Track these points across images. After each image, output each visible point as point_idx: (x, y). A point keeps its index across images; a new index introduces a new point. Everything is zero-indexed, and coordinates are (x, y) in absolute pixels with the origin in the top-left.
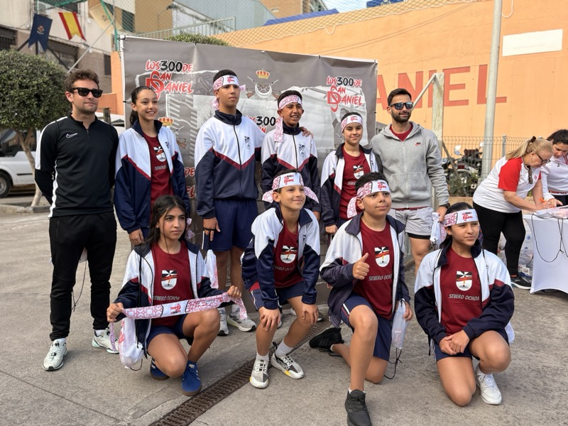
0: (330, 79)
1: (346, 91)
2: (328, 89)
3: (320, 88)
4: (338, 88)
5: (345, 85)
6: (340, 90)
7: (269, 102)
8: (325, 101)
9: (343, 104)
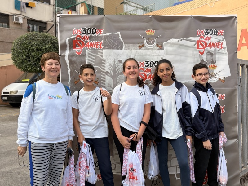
0: (199, 31)
1: (211, 39)
2: (197, 39)
3: (191, 38)
4: (205, 37)
5: (211, 35)
6: (206, 39)
7: (154, 51)
8: (195, 48)
9: (208, 49)
